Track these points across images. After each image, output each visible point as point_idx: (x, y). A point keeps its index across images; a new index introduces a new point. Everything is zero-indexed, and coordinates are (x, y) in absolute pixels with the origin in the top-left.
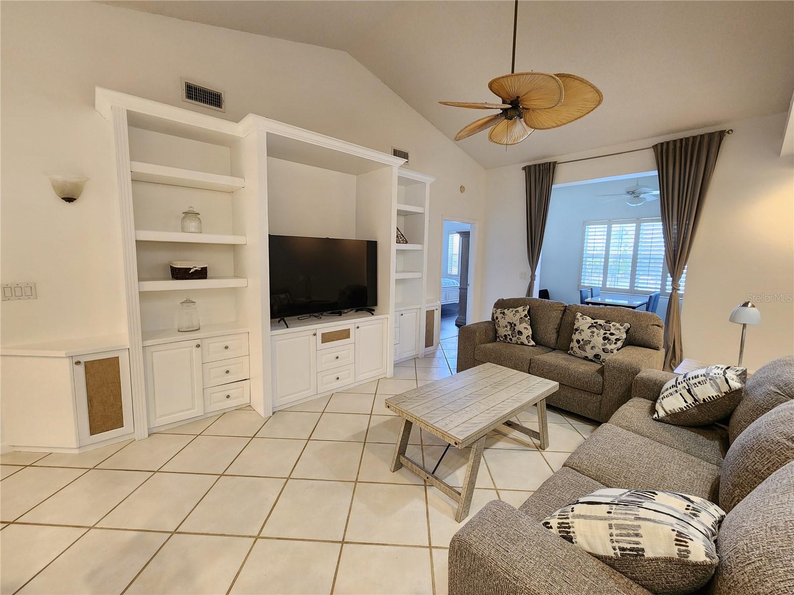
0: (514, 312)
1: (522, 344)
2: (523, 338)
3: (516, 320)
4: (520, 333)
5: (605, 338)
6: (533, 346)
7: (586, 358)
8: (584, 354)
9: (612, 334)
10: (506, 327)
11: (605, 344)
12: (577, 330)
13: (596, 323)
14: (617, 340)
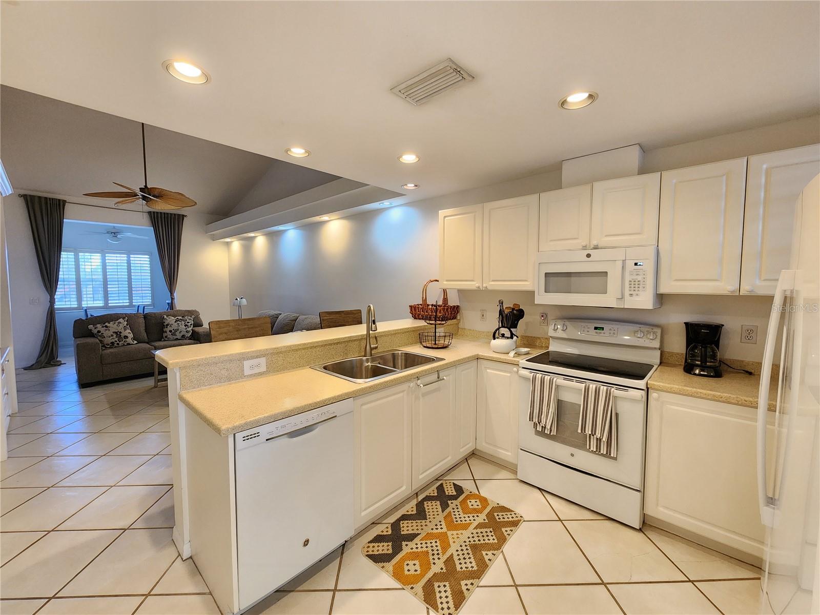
0: (117, 324)
1: (129, 344)
2: (129, 340)
3: (120, 328)
4: (126, 337)
5: (185, 326)
6: (136, 344)
7: (177, 339)
8: (175, 337)
9: (188, 322)
10: (112, 336)
11: (186, 328)
12: (167, 325)
13: (178, 319)
14: (191, 325)
